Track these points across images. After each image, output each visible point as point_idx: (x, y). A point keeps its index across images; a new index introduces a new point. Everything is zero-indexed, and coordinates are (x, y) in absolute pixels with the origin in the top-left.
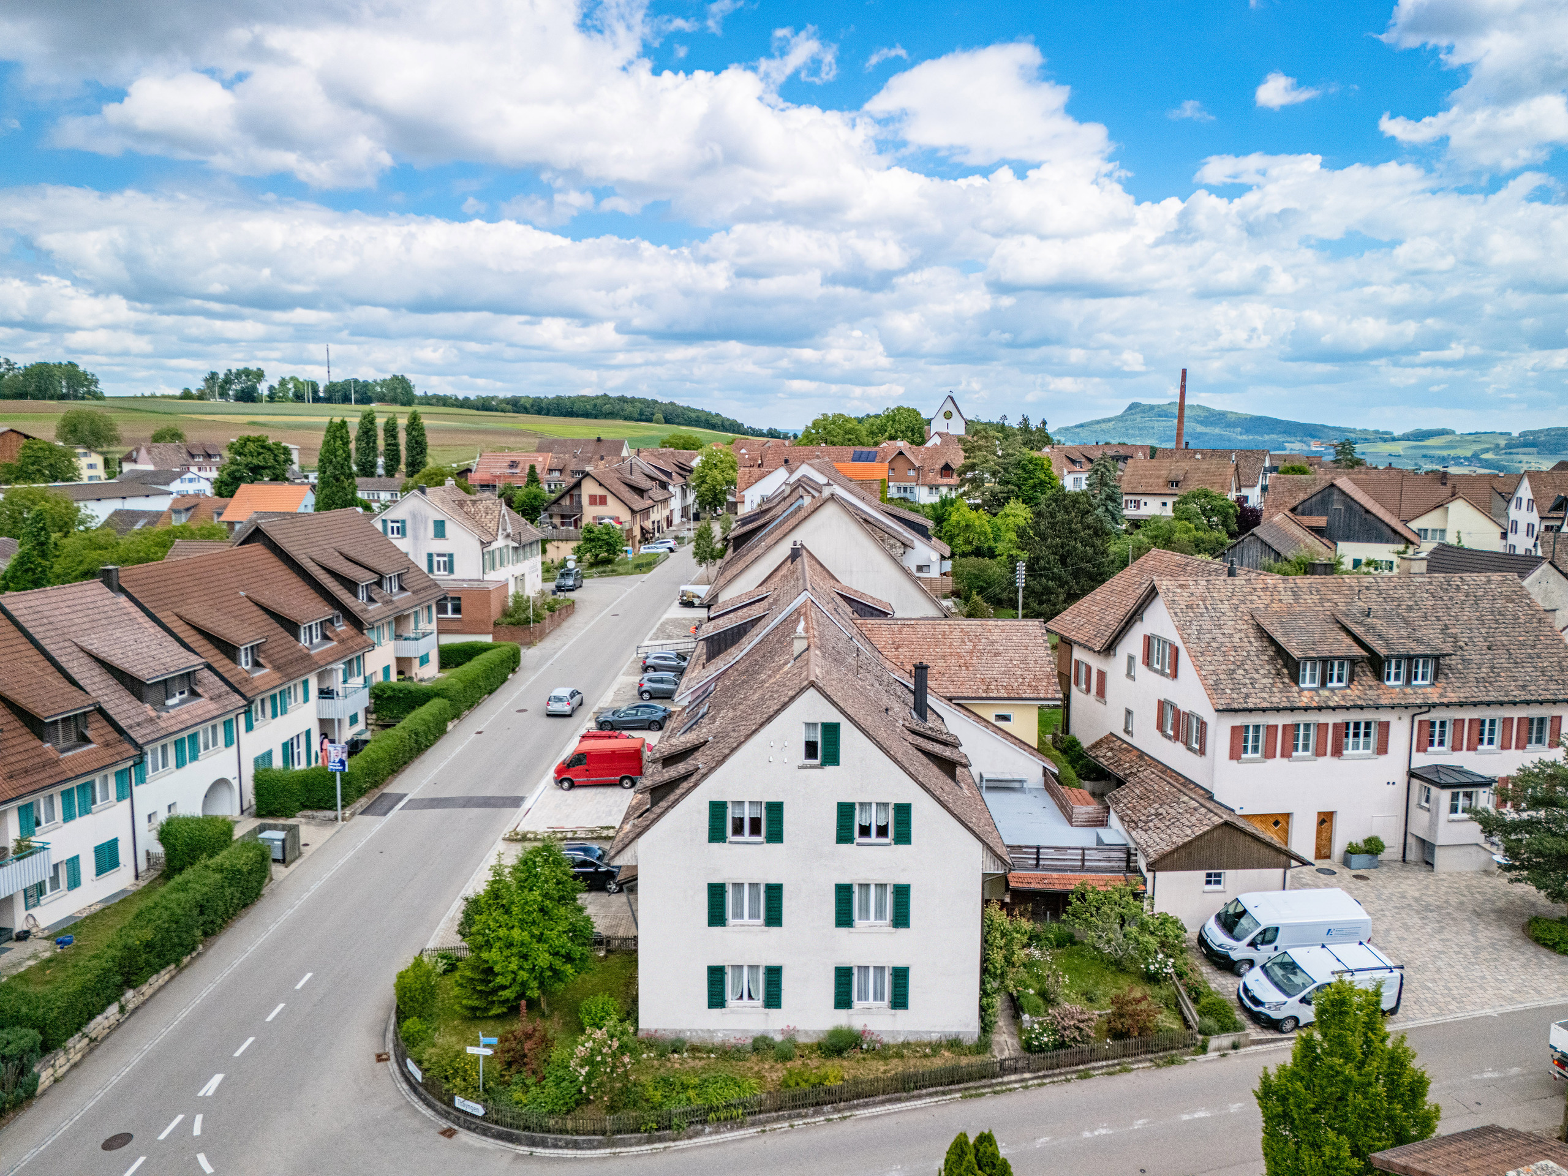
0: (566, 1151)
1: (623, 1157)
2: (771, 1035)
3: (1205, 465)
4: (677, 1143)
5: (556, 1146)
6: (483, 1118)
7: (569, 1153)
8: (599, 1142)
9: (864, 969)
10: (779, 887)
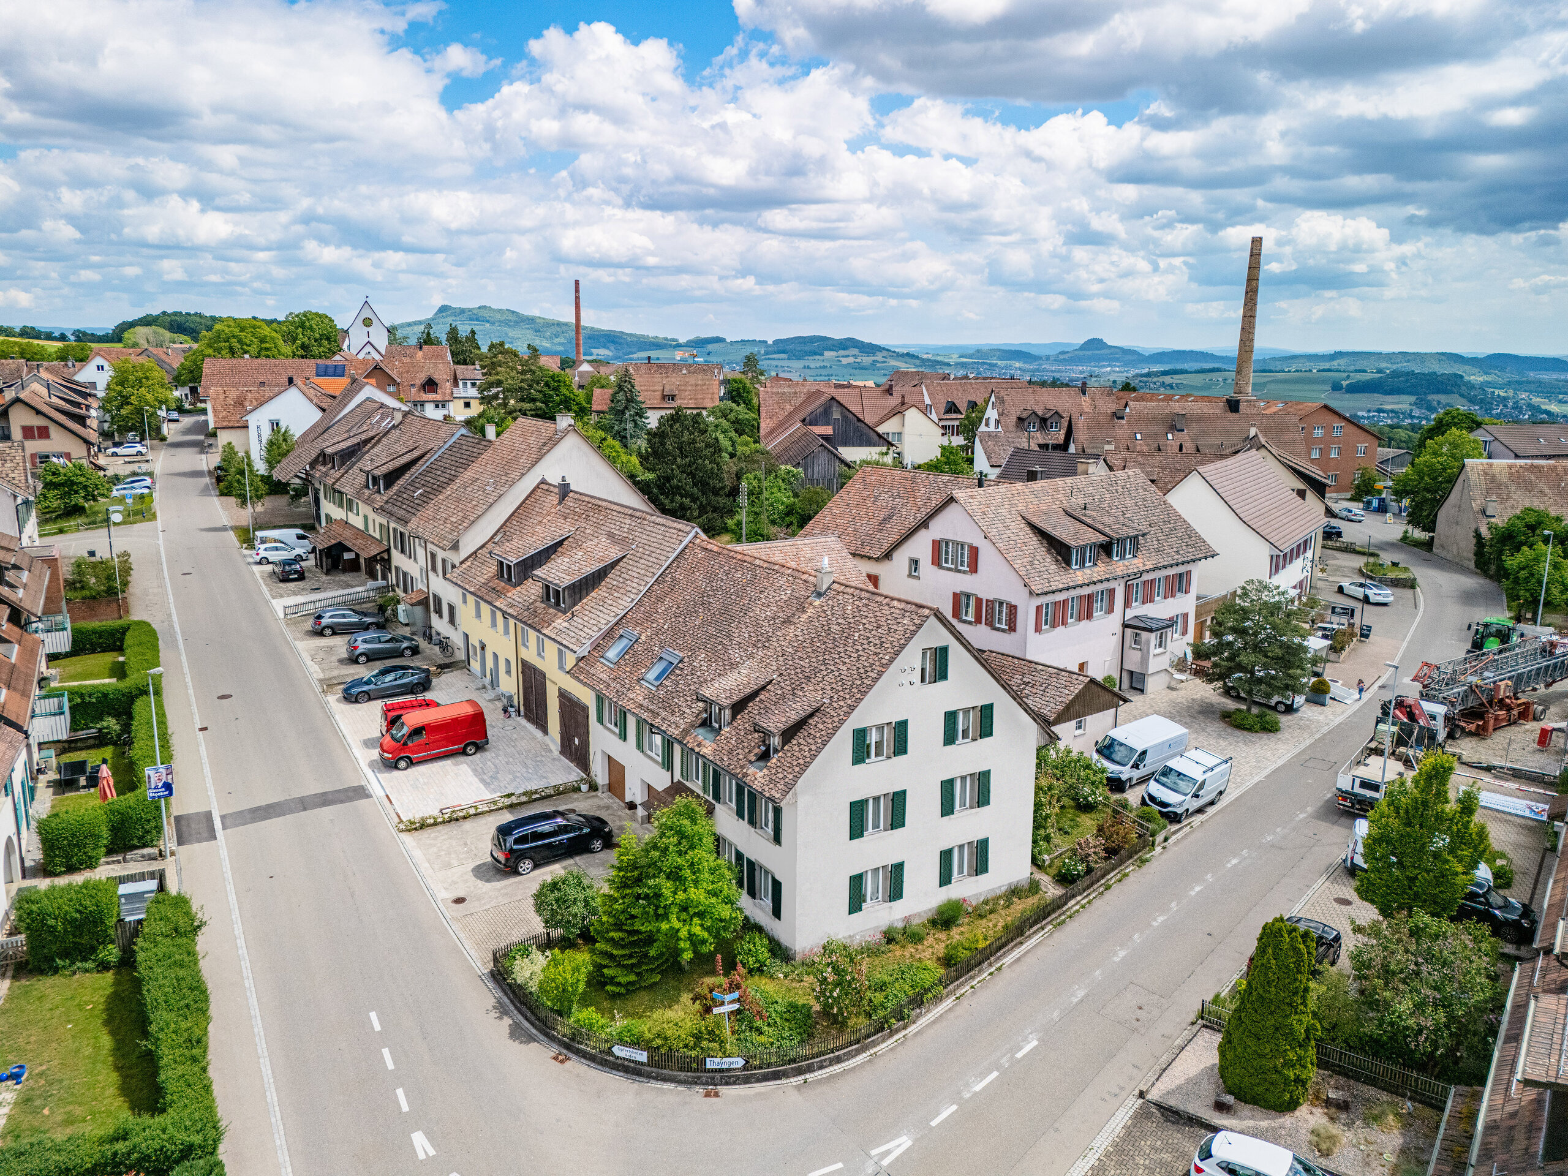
0: (831, 1068)
1: (882, 1055)
2: (895, 924)
3: (692, 379)
4: (909, 1029)
5: (821, 1068)
6: (745, 1068)
7: (837, 1068)
8: (856, 1050)
9: (961, 847)
10: (903, 793)
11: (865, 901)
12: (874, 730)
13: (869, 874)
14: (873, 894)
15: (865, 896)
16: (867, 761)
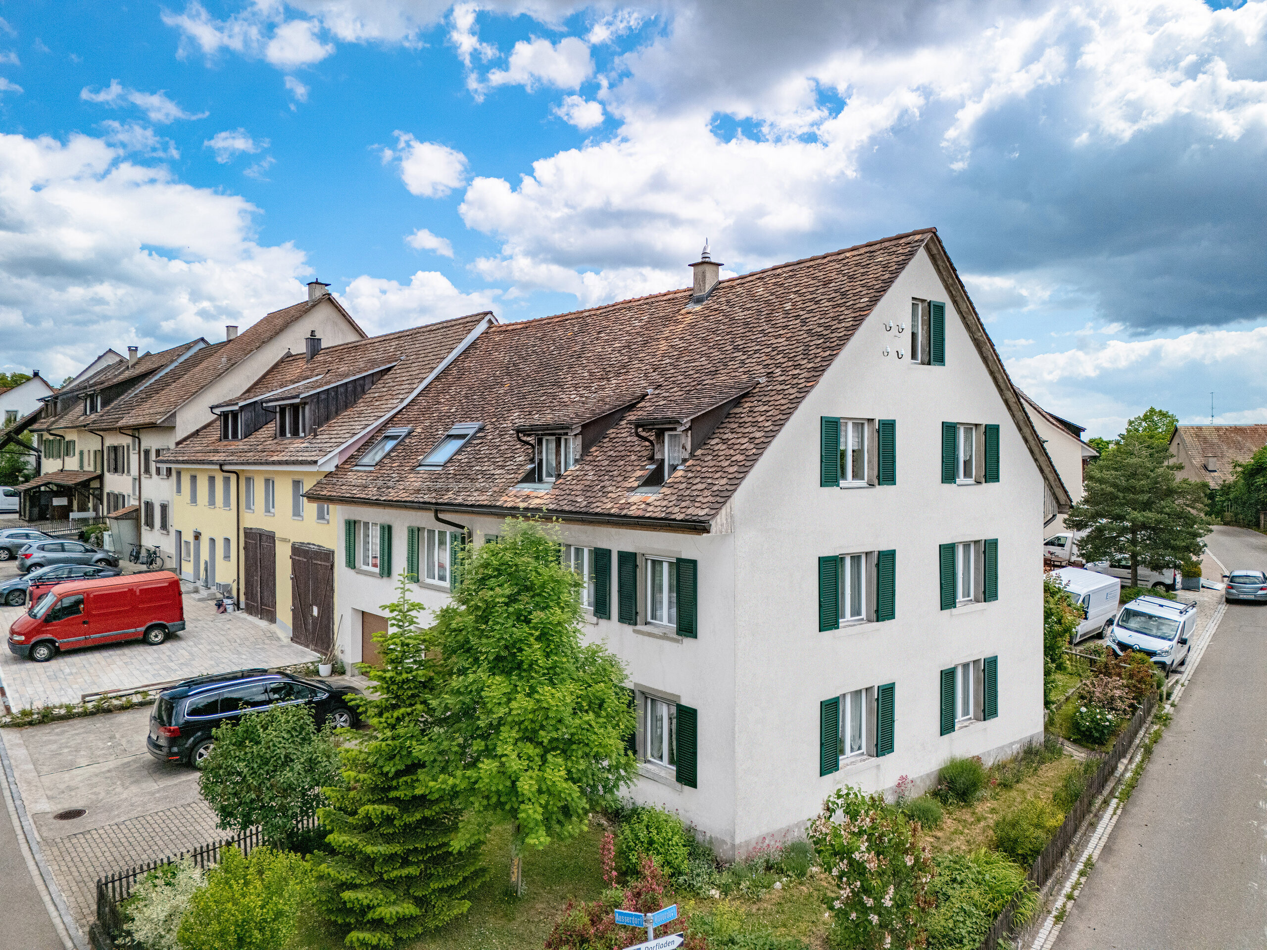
9: (966, 666)
10: (892, 554)
11: (842, 752)
12: (850, 425)
13: (848, 699)
14: (853, 739)
15: (842, 741)
16: (842, 483)
